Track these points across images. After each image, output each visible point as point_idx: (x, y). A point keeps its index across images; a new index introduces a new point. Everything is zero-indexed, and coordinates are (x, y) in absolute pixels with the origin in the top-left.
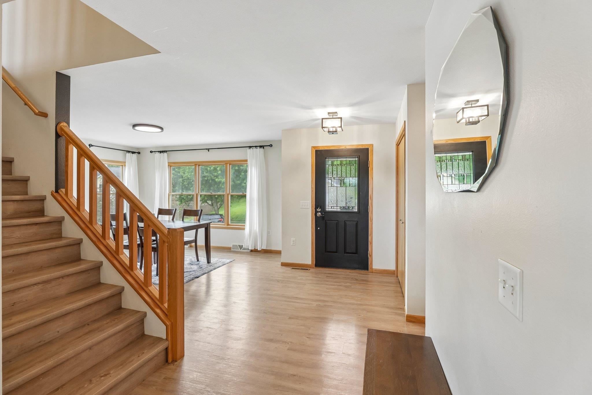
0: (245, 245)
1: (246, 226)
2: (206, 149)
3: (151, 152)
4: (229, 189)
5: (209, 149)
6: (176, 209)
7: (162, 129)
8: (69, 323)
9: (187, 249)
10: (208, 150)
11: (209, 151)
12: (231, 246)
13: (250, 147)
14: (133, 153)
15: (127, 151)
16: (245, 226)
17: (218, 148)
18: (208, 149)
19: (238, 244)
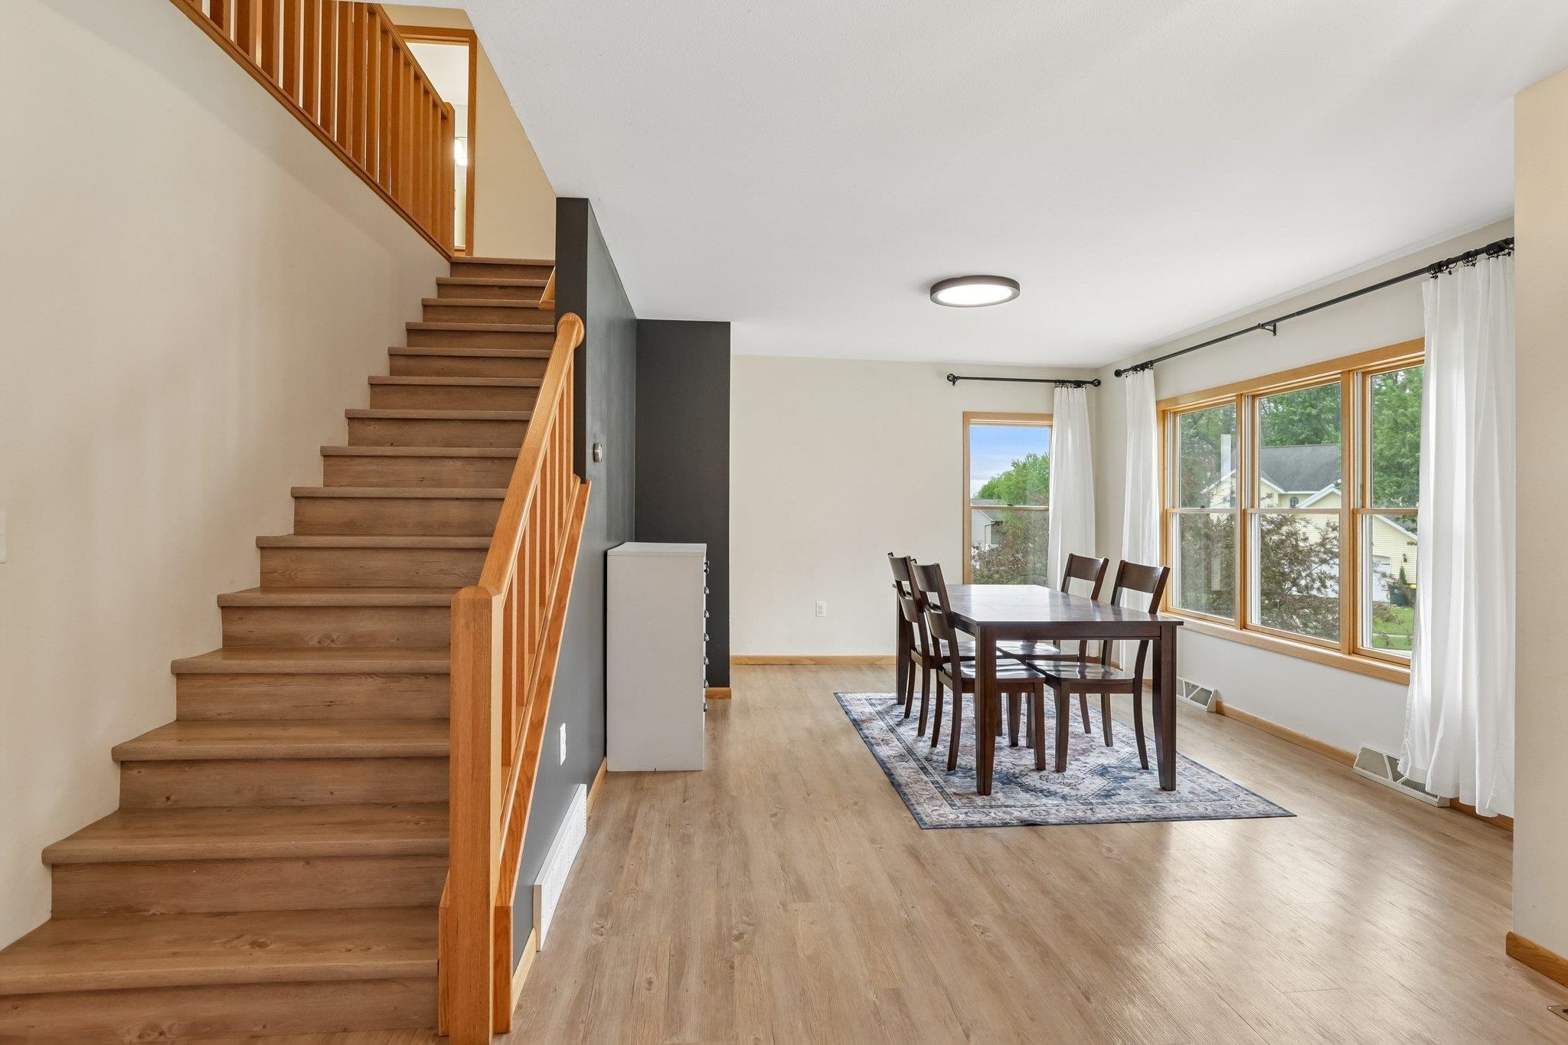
0: (1406, 765)
1: (1415, 665)
2: (1262, 326)
3: (1118, 373)
4: (1363, 487)
5: (1274, 323)
6: (1106, 561)
7: (1013, 283)
8: (353, 785)
9: (1194, 716)
10: (1273, 326)
11: (1274, 331)
12: (1357, 752)
13: (1437, 268)
14: (1078, 384)
15: (1055, 381)
16: (1408, 666)
17: (1299, 313)
18: (1268, 323)
19: (1385, 751)
